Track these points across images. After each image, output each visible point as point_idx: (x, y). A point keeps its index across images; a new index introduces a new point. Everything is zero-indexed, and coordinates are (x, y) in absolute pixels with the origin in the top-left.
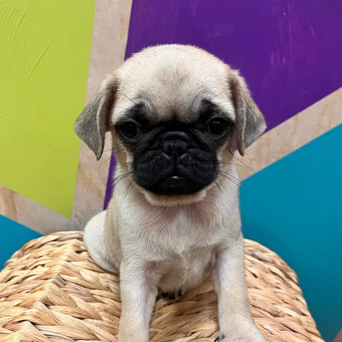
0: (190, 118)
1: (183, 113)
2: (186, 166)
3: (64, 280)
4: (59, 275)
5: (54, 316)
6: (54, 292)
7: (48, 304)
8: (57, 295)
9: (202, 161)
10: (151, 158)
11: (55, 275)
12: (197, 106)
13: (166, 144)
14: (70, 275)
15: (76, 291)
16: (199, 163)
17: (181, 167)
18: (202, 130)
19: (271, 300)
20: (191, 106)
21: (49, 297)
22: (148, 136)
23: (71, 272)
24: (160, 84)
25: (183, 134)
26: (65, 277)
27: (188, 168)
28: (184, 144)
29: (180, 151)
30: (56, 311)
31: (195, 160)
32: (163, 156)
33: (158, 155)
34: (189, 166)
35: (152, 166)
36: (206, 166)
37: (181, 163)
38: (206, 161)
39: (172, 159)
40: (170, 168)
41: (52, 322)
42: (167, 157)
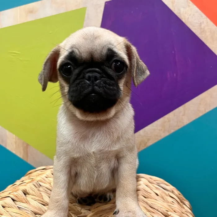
0: (101, 59)
1: (97, 56)
3: (40, 185)
4: (38, 182)
5: (27, 199)
6: (31, 188)
7: (25, 193)
8: (32, 190)
10: (79, 84)
11: (35, 181)
12: (105, 51)
13: (87, 75)
14: (45, 183)
15: (45, 191)
18: (108, 67)
19: (165, 208)
20: (102, 51)
21: (27, 190)
23: (45, 182)
25: (97, 69)
26: (41, 183)
28: (98, 75)
29: (96, 79)
30: (29, 198)
31: (105, 84)
33: (83, 81)
35: (79, 88)
37: (96, 85)
39: (91, 83)
40: (90, 88)
41: (24, 201)
42: (88, 82)
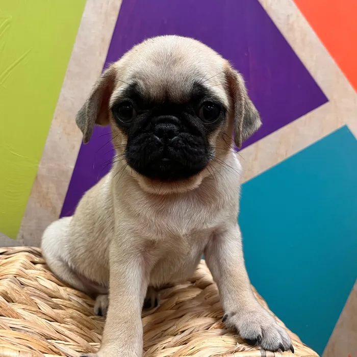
0: (181, 100)
1: (174, 93)
2: (176, 148)
3: (22, 284)
4: (15, 277)
9: (193, 145)
12: (189, 88)
13: (158, 127)
16: (190, 147)
17: (171, 149)
18: (192, 114)
20: (183, 87)
22: (141, 118)
24: (153, 65)
25: (174, 118)
26: (21, 280)
27: (178, 151)
29: (171, 133)
32: (154, 138)
33: (150, 137)
34: (179, 149)
36: (196, 150)
37: (171, 145)
38: (197, 145)
39: (162, 141)
42: (158, 139)
